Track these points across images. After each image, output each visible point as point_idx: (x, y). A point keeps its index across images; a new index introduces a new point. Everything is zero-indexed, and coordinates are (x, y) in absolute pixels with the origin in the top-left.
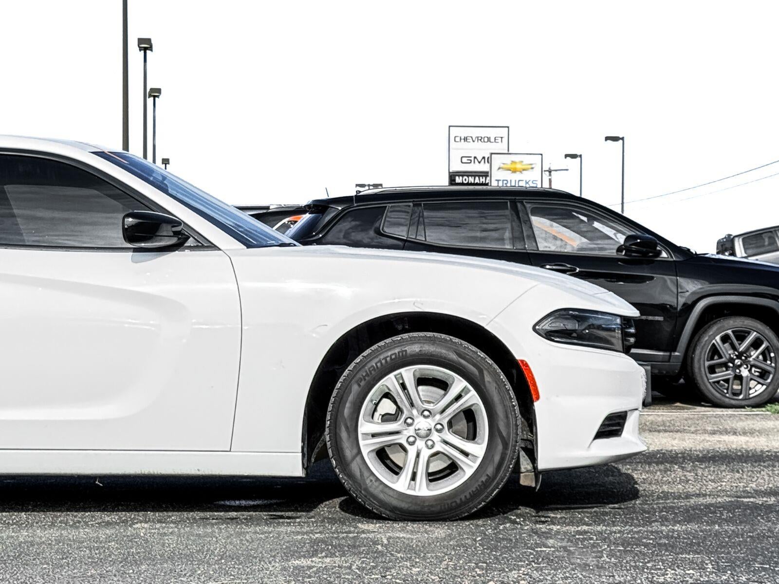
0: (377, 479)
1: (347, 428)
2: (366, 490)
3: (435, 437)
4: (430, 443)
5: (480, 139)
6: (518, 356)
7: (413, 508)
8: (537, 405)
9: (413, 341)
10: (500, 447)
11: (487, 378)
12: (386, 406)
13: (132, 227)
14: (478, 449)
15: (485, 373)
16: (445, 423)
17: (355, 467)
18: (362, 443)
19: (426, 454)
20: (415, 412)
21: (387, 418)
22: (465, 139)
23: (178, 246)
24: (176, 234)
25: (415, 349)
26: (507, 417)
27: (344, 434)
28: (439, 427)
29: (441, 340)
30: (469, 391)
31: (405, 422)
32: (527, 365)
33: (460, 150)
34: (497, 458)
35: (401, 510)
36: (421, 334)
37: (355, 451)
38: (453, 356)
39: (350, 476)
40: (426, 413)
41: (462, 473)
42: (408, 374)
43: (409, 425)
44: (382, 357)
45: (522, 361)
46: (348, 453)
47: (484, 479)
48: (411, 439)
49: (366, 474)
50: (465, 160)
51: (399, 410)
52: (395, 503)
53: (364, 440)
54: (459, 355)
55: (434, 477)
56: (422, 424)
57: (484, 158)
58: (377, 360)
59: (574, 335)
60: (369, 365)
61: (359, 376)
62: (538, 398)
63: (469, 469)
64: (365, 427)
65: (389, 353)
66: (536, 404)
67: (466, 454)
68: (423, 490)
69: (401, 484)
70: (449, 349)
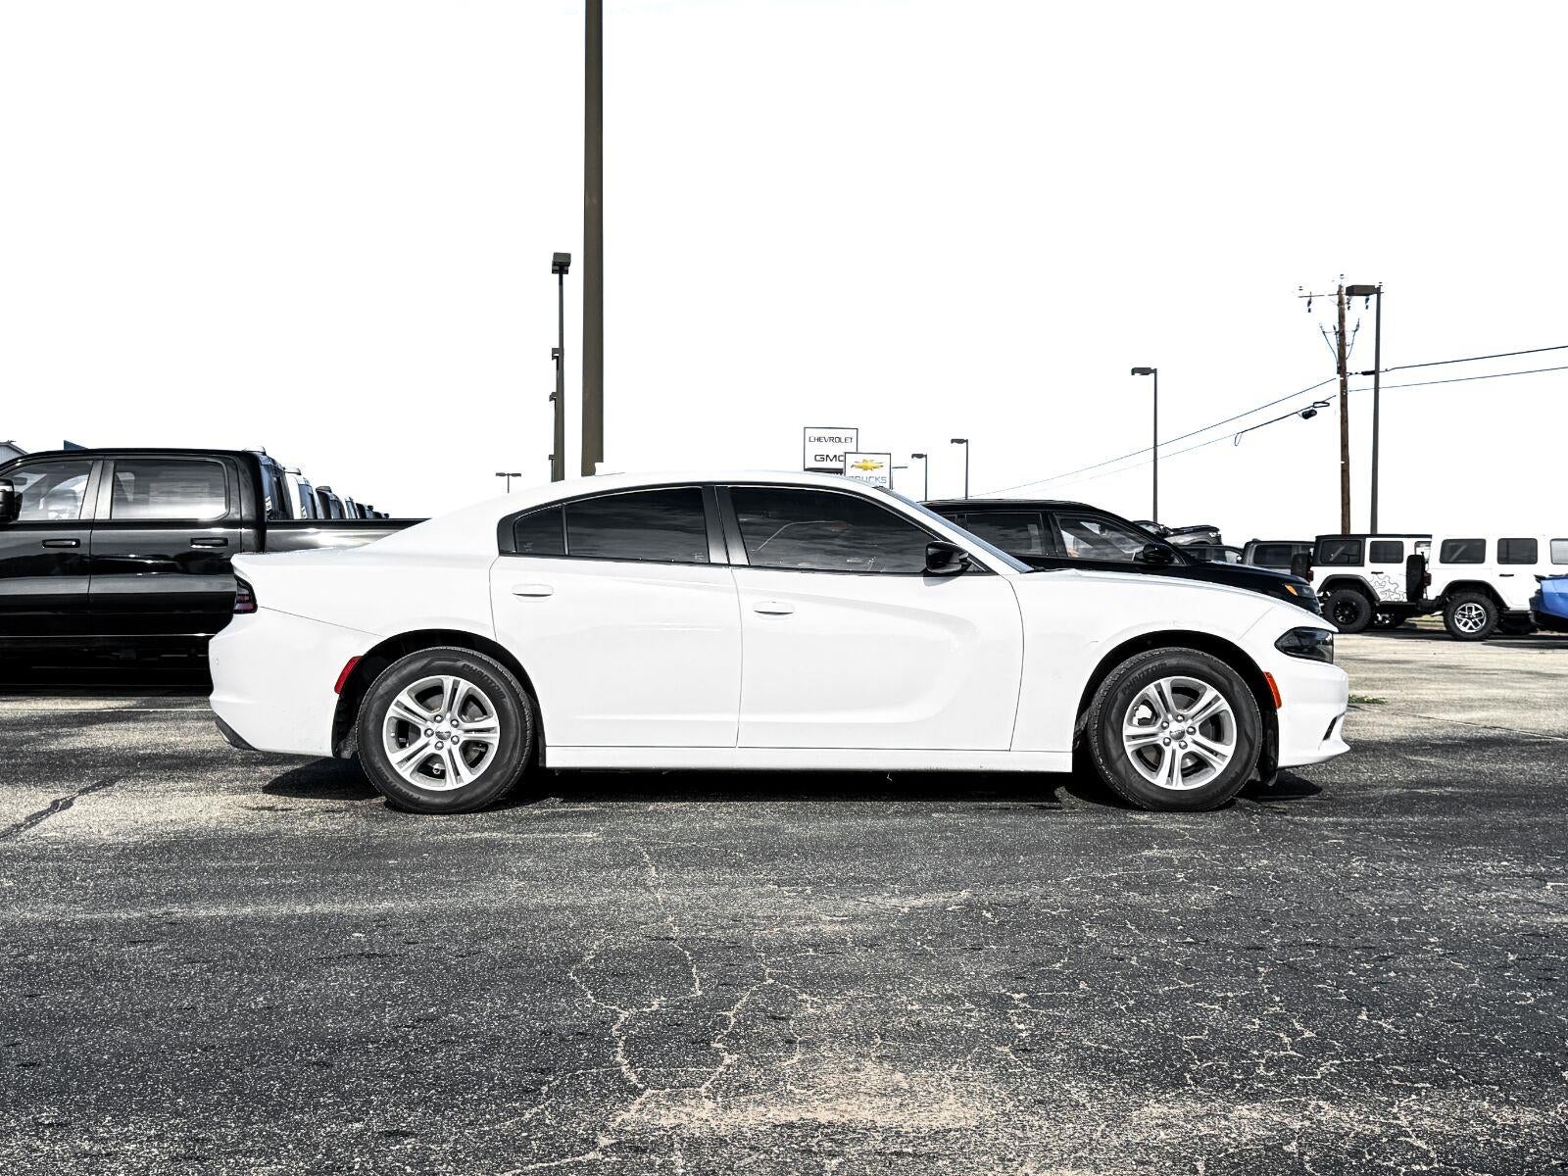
0: (1140, 775)
1: (1113, 731)
2: (1131, 785)
3: (1188, 738)
4: (1183, 744)
5: (832, 439)
6: (1264, 668)
7: (1173, 800)
8: (1280, 712)
9: (1170, 655)
10: (1247, 748)
11: (1236, 688)
12: (1144, 712)
13: (934, 555)
14: (1228, 749)
15: (1234, 683)
16: (1197, 727)
17: (1120, 766)
18: (1126, 744)
19: (1180, 753)
20: (1170, 717)
21: (1143, 722)
22: (819, 439)
23: (962, 572)
24: (962, 560)
25: (1172, 662)
26: (1253, 721)
27: (1110, 736)
28: (1191, 730)
29: (1193, 654)
30: (1219, 699)
31: (1162, 725)
32: (1271, 677)
33: (815, 448)
34: (1245, 757)
35: (1161, 802)
36: (1176, 649)
37: (1120, 751)
38: (1206, 669)
39: (1116, 773)
40: (1180, 718)
41: (1213, 771)
42: (1166, 683)
43: (1165, 728)
44: (1144, 669)
45: (1268, 674)
46: (1114, 753)
47: (1233, 775)
48: (1167, 741)
49: (1131, 771)
50: (818, 458)
51: (1155, 715)
52: (1156, 796)
53: (1128, 741)
54: (1211, 667)
55: (1186, 773)
56: (1175, 727)
57: (835, 456)
58: (1140, 672)
59: (1306, 650)
60: (1133, 676)
61: (1124, 685)
62: (1280, 705)
63: (1219, 766)
64: (1128, 730)
65: (1151, 666)
66: (1278, 710)
67: (1216, 754)
68: (1179, 785)
69: (1160, 780)
70: (1203, 663)
